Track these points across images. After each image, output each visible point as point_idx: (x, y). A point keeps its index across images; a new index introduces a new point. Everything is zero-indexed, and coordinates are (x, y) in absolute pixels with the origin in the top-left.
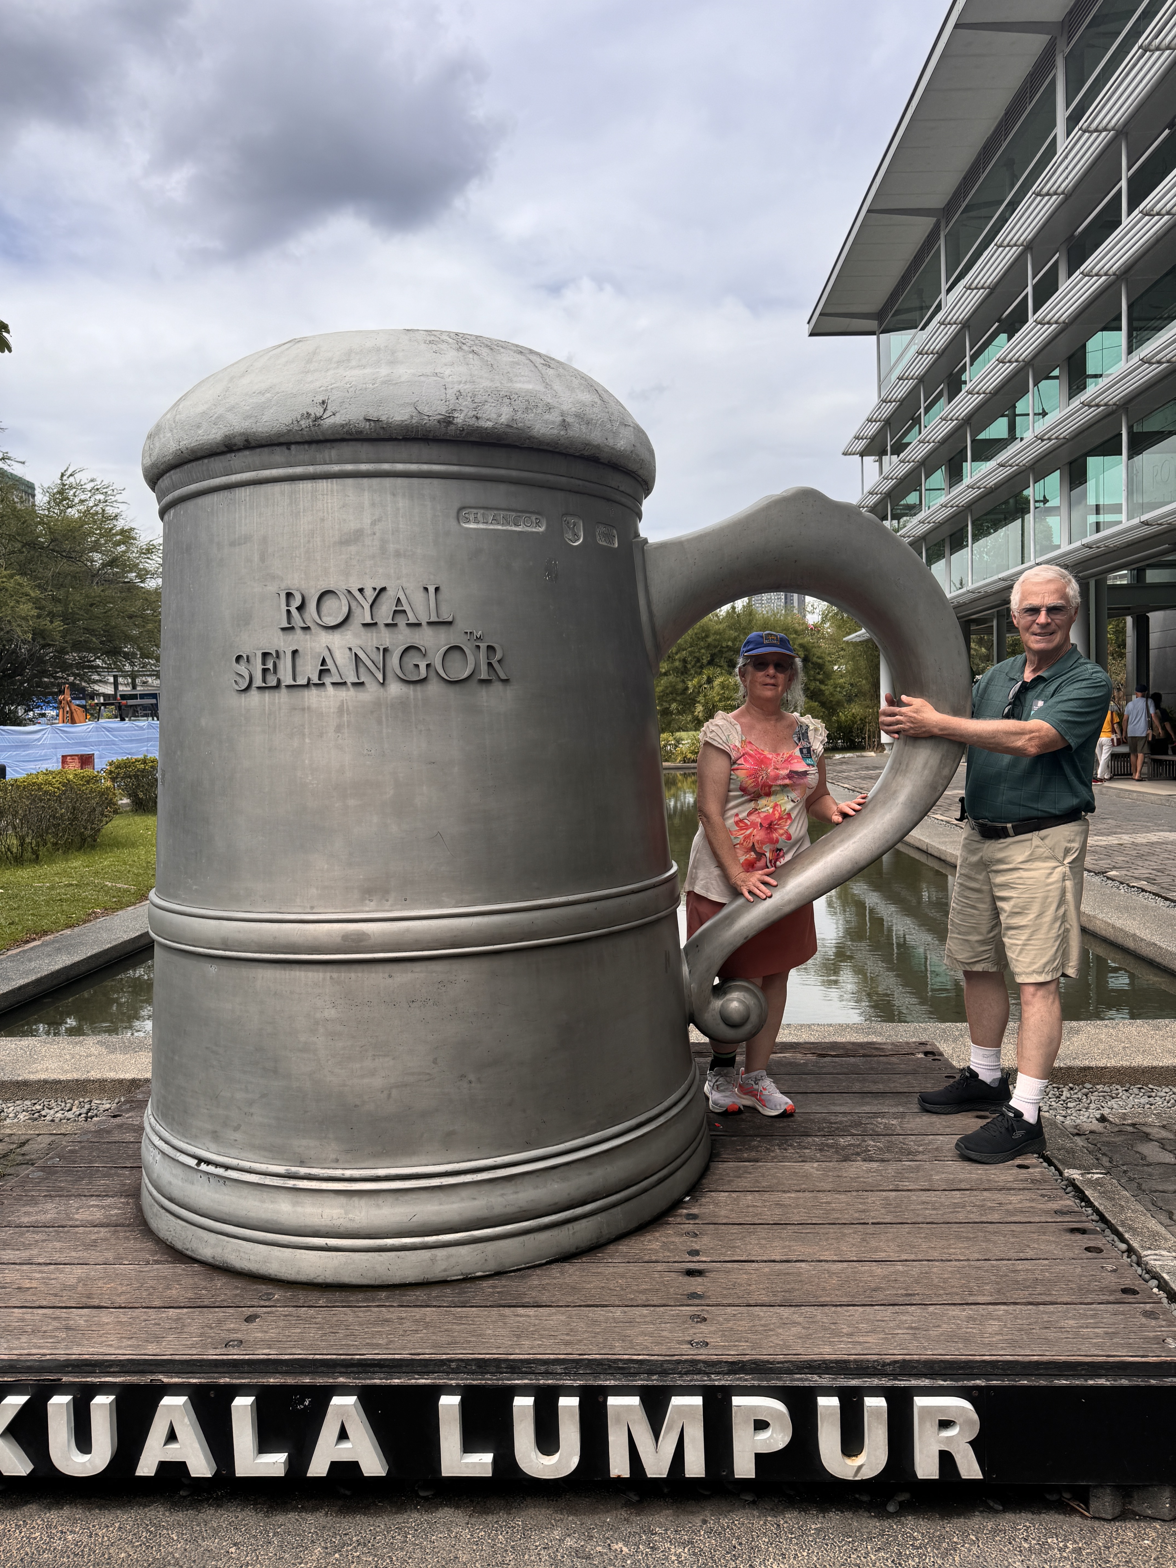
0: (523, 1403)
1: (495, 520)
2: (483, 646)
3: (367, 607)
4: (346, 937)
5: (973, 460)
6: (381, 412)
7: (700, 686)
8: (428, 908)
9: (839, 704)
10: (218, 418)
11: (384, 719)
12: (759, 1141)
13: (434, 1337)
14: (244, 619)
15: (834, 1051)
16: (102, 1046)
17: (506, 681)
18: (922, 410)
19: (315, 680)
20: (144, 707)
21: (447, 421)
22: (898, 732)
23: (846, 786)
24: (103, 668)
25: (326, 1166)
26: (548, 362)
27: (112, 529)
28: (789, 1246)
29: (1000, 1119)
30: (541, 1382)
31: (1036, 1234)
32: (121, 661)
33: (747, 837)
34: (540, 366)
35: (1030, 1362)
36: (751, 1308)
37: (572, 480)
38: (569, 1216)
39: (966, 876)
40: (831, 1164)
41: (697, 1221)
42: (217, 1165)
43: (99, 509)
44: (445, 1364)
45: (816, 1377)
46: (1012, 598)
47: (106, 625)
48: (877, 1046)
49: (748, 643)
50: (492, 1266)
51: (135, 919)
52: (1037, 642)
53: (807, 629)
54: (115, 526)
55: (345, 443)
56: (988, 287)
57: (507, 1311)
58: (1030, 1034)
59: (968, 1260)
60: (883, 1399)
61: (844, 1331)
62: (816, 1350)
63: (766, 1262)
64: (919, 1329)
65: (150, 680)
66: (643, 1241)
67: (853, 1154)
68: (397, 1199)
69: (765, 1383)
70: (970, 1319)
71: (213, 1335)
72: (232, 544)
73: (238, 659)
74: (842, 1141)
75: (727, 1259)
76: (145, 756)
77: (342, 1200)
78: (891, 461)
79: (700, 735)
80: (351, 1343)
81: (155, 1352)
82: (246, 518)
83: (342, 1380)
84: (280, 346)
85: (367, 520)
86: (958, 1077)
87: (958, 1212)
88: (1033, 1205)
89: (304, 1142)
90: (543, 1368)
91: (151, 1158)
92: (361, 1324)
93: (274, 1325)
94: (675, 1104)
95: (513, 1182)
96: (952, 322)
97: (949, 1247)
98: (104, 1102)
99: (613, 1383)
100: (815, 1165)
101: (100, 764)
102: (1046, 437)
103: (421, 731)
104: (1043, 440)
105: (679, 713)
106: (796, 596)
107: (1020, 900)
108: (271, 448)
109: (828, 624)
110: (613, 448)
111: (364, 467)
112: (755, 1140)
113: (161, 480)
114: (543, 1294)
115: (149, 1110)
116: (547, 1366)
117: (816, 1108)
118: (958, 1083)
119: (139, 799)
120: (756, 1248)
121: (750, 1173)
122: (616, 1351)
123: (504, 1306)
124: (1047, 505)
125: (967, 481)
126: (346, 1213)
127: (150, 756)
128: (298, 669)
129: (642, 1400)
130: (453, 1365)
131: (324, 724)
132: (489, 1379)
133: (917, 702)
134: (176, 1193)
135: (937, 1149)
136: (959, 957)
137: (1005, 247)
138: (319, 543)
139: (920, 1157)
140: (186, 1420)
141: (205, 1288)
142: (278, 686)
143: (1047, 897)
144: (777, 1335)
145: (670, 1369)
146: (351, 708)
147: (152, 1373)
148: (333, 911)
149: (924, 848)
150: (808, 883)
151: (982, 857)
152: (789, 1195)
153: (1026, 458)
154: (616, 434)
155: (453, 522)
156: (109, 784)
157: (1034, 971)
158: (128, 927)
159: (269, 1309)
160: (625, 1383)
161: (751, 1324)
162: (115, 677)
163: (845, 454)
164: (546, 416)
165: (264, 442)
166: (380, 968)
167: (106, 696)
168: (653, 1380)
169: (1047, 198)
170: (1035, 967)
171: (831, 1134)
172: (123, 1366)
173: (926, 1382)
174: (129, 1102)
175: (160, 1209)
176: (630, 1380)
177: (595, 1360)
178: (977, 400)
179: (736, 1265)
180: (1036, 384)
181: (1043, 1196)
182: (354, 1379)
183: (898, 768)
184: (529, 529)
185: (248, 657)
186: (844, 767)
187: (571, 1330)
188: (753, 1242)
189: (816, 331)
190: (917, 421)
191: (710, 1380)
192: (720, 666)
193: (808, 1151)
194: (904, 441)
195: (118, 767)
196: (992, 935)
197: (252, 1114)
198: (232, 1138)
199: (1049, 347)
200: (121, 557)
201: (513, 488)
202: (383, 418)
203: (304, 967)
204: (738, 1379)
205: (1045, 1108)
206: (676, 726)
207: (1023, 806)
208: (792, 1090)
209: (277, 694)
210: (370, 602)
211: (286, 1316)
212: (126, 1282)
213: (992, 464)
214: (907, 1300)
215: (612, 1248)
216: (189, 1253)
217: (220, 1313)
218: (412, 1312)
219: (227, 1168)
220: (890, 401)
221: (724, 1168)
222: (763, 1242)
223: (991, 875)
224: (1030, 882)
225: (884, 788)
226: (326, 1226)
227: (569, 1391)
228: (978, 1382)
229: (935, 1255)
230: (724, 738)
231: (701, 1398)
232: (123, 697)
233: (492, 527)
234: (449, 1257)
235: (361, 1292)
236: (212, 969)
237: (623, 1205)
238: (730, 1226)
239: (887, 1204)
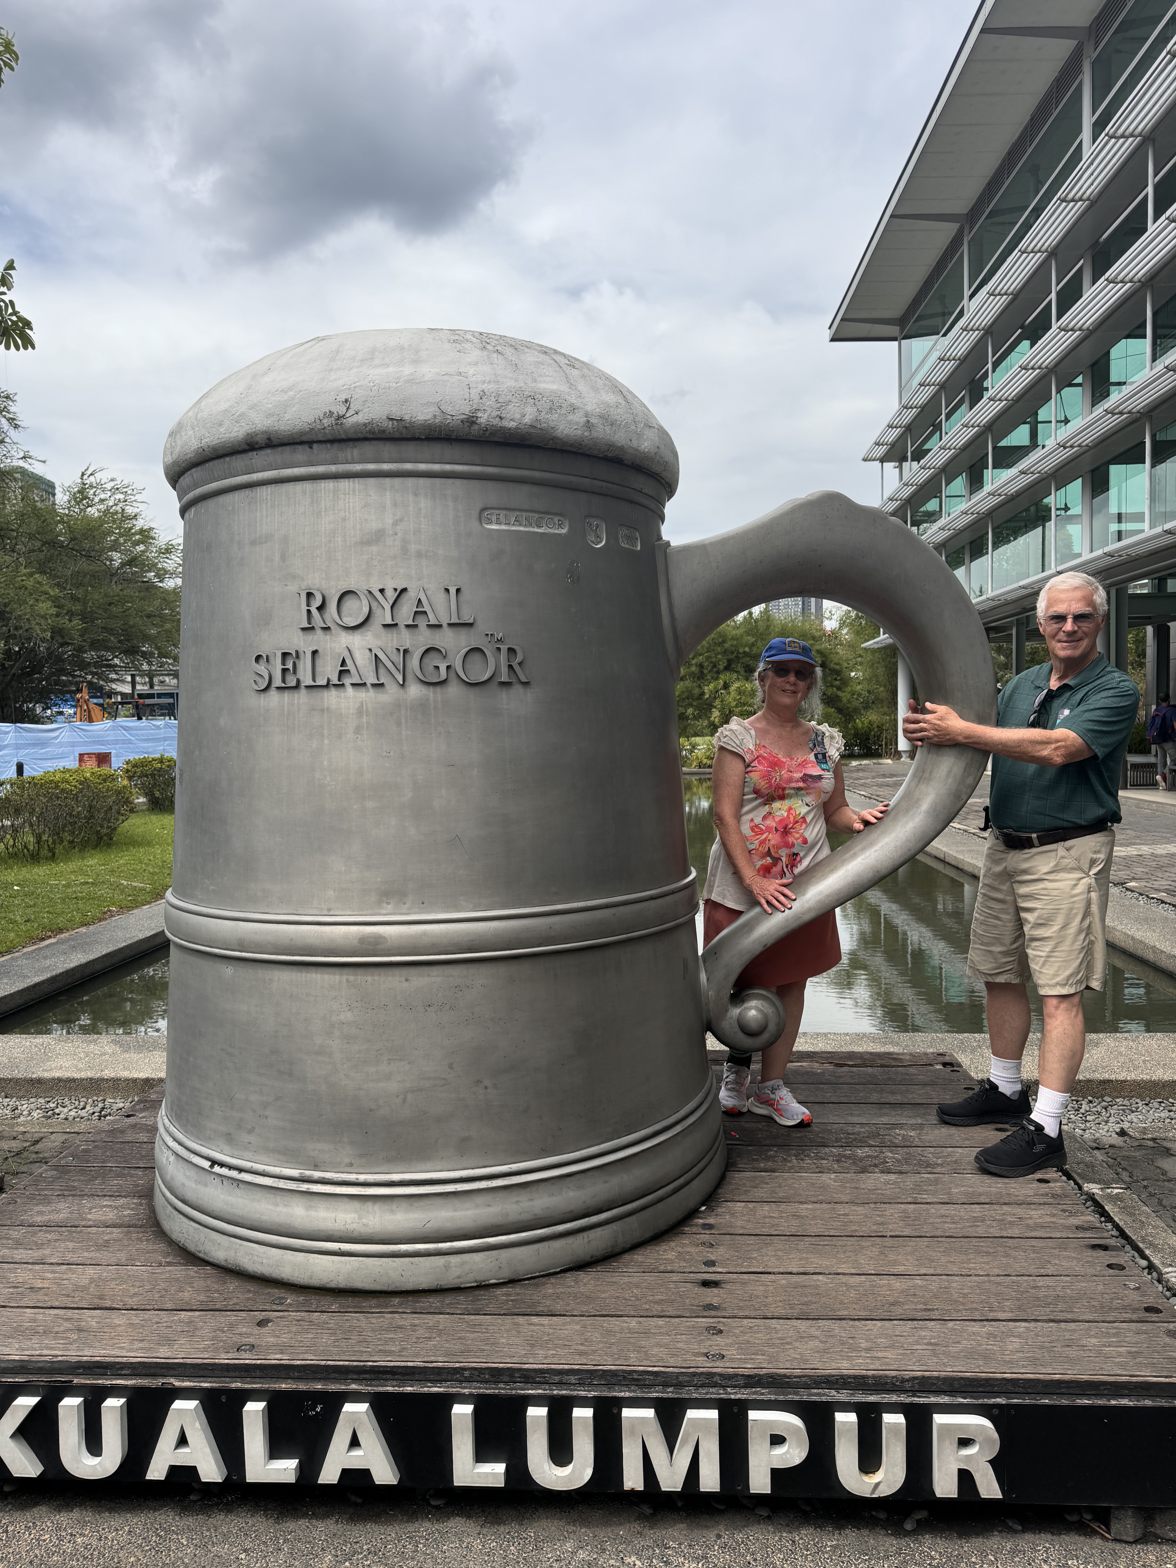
0: (537, 1414)
1: (518, 521)
2: (504, 648)
3: (388, 607)
4: (363, 939)
5: (994, 468)
6: (404, 412)
7: (717, 692)
8: (447, 912)
9: (856, 710)
10: (239, 416)
11: (403, 721)
12: (776, 1151)
13: (447, 1345)
14: (264, 619)
15: (852, 1061)
16: (116, 1044)
17: (526, 684)
18: (943, 416)
19: (335, 681)
20: (161, 707)
21: (471, 421)
22: (921, 740)
23: (862, 793)
24: (120, 667)
25: (341, 1170)
26: (573, 362)
27: (131, 528)
28: (807, 1258)
29: (1021, 1132)
30: (555, 1392)
31: (1057, 1250)
32: (138, 660)
33: (762, 842)
34: (564, 367)
35: (1052, 1381)
36: (768, 1321)
37: (596, 482)
38: (584, 1225)
39: (989, 886)
40: (849, 1175)
41: (713, 1232)
42: (231, 1167)
43: (118, 508)
44: (458, 1373)
45: (833, 1392)
46: (1038, 605)
47: (124, 624)
48: (895, 1056)
49: (770, 648)
50: (506, 1274)
51: (151, 918)
52: (1064, 649)
53: (823, 635)
54: (134, 525)
55: (367, 442)
56: (1012, 294)
57: (521, 1320)
58: (1053, 1047)
59: (988, 1275)
60: (902, 1415)
61: (863, 1345)
62: (834, 1365)
63: (782, 1273)
64: (938, 1345)
65: (167, 679)
66: (658, 1251)
67: (871, 1166)
68: (411, 1205)
69: (781, 1398)
70: (990, 1335)
71: (225, 1338)
72: (253, 543)
73: (258, 658)
74: (859, 1152)
75: (743, 1270)
76: (162, 756)
77: (356, 1204)
78: (911, 468)
79: (714, 740)
80: (364, 1349)
81: (166, 1355)
82: (267, 517)
83: (354, 1386)
84: (303, 344)
85: (389, 521)
86: (977, 1088)
87: (978, 1226)
88: (1053, 1220)
89: (319, 1146)
90: (557, 1379)
91: (164, 1159)
92: (373, 1330)
93: (286, 1330)
94: (692, 1113)
95: (528, 1189)
96: (975, 328)
97: (969, 1261)
98: (118, 1101)
99: (627, 1394)
100: (833, 1176)
101: (117, 763)
102: (1068, 444)
103: (440, 733)
104: (1065, 448)
105: (696, 718)
106: (813, 600)
107: (1043, 911)
108: (293, 447)
109: (845, 631)
110: (636, 450)
111: (386, 467)
112: (772, 1150)
113: (182, 478)
114: (558, 1303)
115: (163, 1111)
116: (561, 1376)
117: (834, 1118)
118: (978, 1095)
119: (156, 798)
120: (773, 1260)
121: (767, 1183)
122: (631, 1362)
123: (518, 1315)
124: (1069, 513)
125: (988, 488)
126: (360, 1218)
127: (167, 755)
128: (319, 669)
129: (656, 1412)
130: (467, 1374)
131: (343, 725)
132: (502, 1389)
133: (942, 709)
134: (189, 1195)
135: (956, 1162)
136: (981, 968)
137: (1029, 253)
138: (340, 543)
139: (939, 1170)
140: (197, 1425)
141: (217, 1291)
142: (297, 687)
143: (1071, 909)
144: (794, 1349)
145: (686, 1382)
146: (370, 710)
147: (165, 1376)
148: (351, 913)
149: (942, 857)
150: (828, 891)
151: (1006, 867)
152: (806, 1206)
153: (1047, 466)
154: (640, 435)
155: (475, 524)
156: (126, 782)
157: (1057, 984)
158: (143, 926)
159: (281, 1314)
160: (640, 1395)
161: (768, 1337)
162: (133, 676)
163: (865, 460)
164: (571, 417)
165: (286, 441)
166: (397, 971)
167: (123, 695)
168: (668, 1393)
169: (1072, 204)
170: (1058, 979)
171: (849, 1145)
172: (134, 1368)
173: (945, 1399)
174: (142, 1102)
175: (173, 1211)
176: (644, 1392)
177: (610, 1371)
178: (1000, 406)
179: (752, 1277)
180: (1058, 391)
181: (1064, 1211)
182: (366, 1386)
183: (921, 776)
184: (552, 531)
185: (267, 657)
186: (861, 775)
187: (586, 1340)
188: (769, 1253)
189: (836, 337)
190: (938, 427)
191: (726, 1394)
192: (737, 672)
193: (825, 1162)
194: (926, 447)
195: (135, 766)
196: (1015, 946)
197: (266, 1117)
198: (246, 1140)
199: (1073, 353)
200: (140, 556)
201: (536, 489)
202: (407, 417)
203: (320, 969)
204: (754, 1393)
205: (1064, 1121)
206: (692, 731)
207: (1049, 816)
208: (812, 1099)
209: (296, 695)
210: (391, 602)
211: (298, 1321)
212: (138, 1284)
213: (1013, 471)
214: (926, 1315)
215: (627, 1257)
216: (201, 1255)
217: (232, 1317)
218: (425, 1319)
219: (241, 1170)
220: (911, 407)
221: (740, 1178)
222: (780, 1253)
223: (1015, 886)
224: (1055, 893)
225: (907, 795)
226: (340, 1231)
227: (583, 1402)
228: (999, 1400)
229: (955, 1269)
230: (738, 742)
231: (717, 1411)
232: (141, 696)
233: (514, 528)
234: (463, 1264)
235: (374, 1298)
236: (228, 970)
237: (638, 1214)
238: (746, 1237)
239: (905, 1217)
